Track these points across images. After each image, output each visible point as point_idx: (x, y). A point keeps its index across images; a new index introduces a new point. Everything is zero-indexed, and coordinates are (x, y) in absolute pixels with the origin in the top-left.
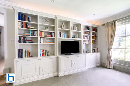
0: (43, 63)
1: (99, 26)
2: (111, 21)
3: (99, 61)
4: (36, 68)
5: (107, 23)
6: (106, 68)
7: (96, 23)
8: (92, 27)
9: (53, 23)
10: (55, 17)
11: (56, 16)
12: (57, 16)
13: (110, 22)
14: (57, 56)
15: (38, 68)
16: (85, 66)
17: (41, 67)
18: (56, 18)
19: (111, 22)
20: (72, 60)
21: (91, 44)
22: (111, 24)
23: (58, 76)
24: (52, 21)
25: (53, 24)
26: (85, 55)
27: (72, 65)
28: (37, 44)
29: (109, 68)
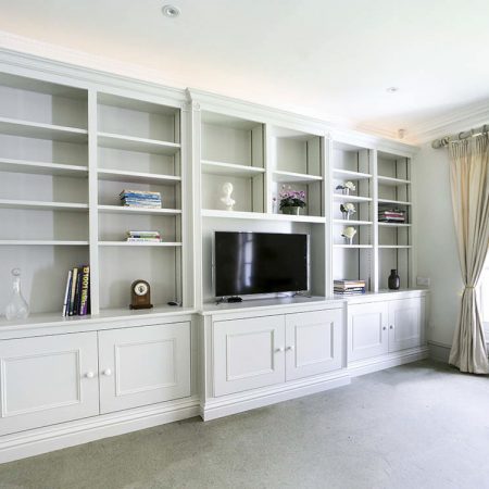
0: (118, 349)
1: (417, 149)
2: (481, 125)
3: (416, 336)
4: (79, 377)
5: (460, 136)
6: (453, 369)
7: (401, 136)
8: (379, 152)
9: (174, 134)
10: (183, 97)
11: (187, 92)
12: (193, 95)
13: (473, 131)
14: (194, 311)
15: (91, 375)
16: (345, 364)
17: (109, 372)
18: (189, 102)
19: (478, 130)
20: (272, 333)
21: (376, 246)
22: (478, 138)
23: (200, 418)
24: (168, 118)
25: (175, 137)
26: (346, 303)
27: (276, 355)
28: (88, 246)
29: (467, 373)
